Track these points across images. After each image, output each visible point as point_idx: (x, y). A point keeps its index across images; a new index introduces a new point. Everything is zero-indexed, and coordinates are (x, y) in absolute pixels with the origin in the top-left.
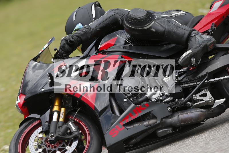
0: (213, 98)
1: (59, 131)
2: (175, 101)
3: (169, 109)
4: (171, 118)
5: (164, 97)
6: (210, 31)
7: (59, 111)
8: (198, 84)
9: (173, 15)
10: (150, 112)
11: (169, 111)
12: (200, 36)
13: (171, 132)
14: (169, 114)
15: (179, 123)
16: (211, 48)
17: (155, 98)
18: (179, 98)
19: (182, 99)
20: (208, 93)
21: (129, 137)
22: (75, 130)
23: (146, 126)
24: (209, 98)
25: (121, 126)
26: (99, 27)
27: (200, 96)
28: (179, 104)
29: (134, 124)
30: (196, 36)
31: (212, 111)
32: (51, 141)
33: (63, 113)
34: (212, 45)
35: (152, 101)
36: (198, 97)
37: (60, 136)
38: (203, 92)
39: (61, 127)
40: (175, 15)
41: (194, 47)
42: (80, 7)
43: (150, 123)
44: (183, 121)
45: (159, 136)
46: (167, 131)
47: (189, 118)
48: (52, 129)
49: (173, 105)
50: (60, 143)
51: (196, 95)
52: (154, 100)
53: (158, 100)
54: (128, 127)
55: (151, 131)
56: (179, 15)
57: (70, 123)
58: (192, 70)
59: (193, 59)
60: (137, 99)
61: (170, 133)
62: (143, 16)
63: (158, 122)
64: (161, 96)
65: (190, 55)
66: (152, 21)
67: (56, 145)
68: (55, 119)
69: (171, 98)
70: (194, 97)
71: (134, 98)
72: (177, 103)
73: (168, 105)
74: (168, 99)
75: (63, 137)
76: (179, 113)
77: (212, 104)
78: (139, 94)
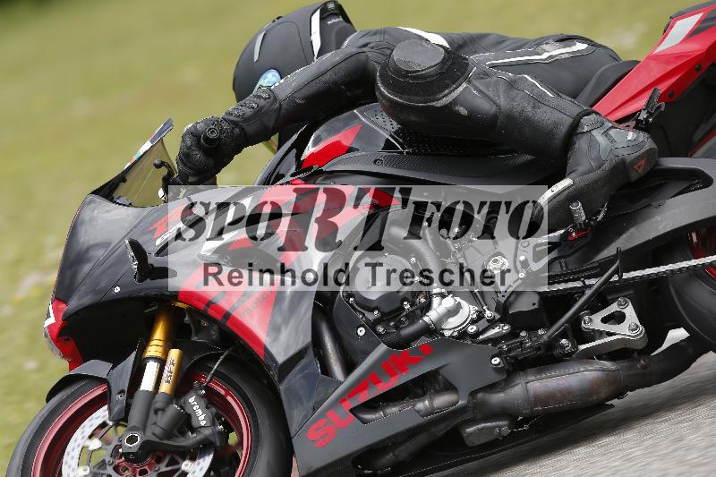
0: (641, 328)
1: (155, 424)
2: (518, 336)
3: (496, 361)
4: (502, 390)
5: (483, 324)
6: (643, 115)
7: (163, 358)
8: (590, 286)
9: (545, 56)
10: (436, 371)
11: (497, 369)
12: (606, 133)
13: (506, 430)
14: (496, 378)
15: (527, 406)
16: (640, 171)
17: (455, 328)
18: (531, 329)
19: (540, 332)
20: (630, 312)
21: (368, 446)
22: (203, 423)
23: (422, 413)
24: (630, 328)
25: (343, 412)
26: (302, 96)
27: (605, 320)
28: (529, 348)
29: (388, 406)
30: (594, 133)
31: (643, 367)
32: (129, 453)
33: (173, 368)
34: (643, 162)
35: (443, 335)
36: (595, 322)
37: (158, 440)
38: (614, 308)
39: (163, 410)
40: (551, 57)
41: (581, 169)
42: (278, 18)
43: (435, 406)
44: (539, 399)
45: (469, 445)
46: (495, 427)
47: (560, 391)
48: (135, 416)
49: (509, 350)
50: (159, 461)
51: (593, 317)
52: (451, 332)
53: (463, 334)
54: (367, 417)
55: (440, 430)
56: (563, 56)
57: (193, 398)
58: (575, 239)
59: (578, 208)
60: (397, 327)
61: (503, 437)
62: (430, 68)
63: (460, 402)
64: (473, 322)
65: (566, 192)
66: (457, 84)
67: (146, 467)
68: (147, 383)
69: (506, 328)
70: (585, 323)
71: (388, 325)
72: (521, 343)
73: (496, 350)
74: (496, 330)
75: (166, 442)
76: (527, 375)
77: (641, 346)
78: (404, 313)
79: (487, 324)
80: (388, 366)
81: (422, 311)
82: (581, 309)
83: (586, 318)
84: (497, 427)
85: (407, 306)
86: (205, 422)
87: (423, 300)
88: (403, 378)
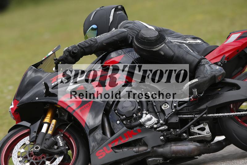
0: (210, 133)
1: (45, 143)
2: (170, 130)
3: (162, 138)
4: (162, 148)
5: (159, 125)
7: (50, 123)
8: (196, 117)
10: (141, 139)
11: (162, 140)
12: (209, 66)
13: (161, 161)
14: (161, 143)
15: (170, 154)
17: (149, 125)
18: (175, 129)
19: (178, 130)
20: (207, 128)
21: (116, 160)
22: (61, 145)
23: (135, 152)
24: (207, 132)
25: (109, 148)
26: (105, 42)
27: (198, 129)
28: (173, 135)
29: (124, 148)
30: (205, 65)
31: (209, 147)
32: (35, 152)
33: (53, 126)
34: (221, 77)
35: (145, 127)
36: (195, 130)
37: (45, 149)
38: (202, 126)
39: (48, 139)
41: (201, 76)
43: (140, 150)
44: (174, 152)
46: (158, 160)
47: (182, 151)
48: (39, 140)
49: (166, 135)
51: (194, 128)
53: (152, 127)
54: (117, 151)
55: (140, 159)
56: (193, 43)
57: (59, 137)
58: (193, 101)
60: (130, 122)
61: (160, 163)
62: (153, 37)
63: (149, 150)
64: (156, 124)
65: (195, 83)
66: (162, 44)
67: (38, 158)
68: (44, 130)
69: (166, 127)
70: (192, 129)
71: (127, 121)
72: (171, 133)
73: (162, 134)
74: (163, 127)
75: (48, 150)
76: (171, 144)
77: (209, 139)
78: (133, 118)
79: (160, 125)
80: (126, 135)
81: (139, 118)
82: (191, 125)
83: (192, 128)
84: (159, 160)
85: (135, 115)
86: (62, 145)
87: (140, 114)
88: (130, 139)
